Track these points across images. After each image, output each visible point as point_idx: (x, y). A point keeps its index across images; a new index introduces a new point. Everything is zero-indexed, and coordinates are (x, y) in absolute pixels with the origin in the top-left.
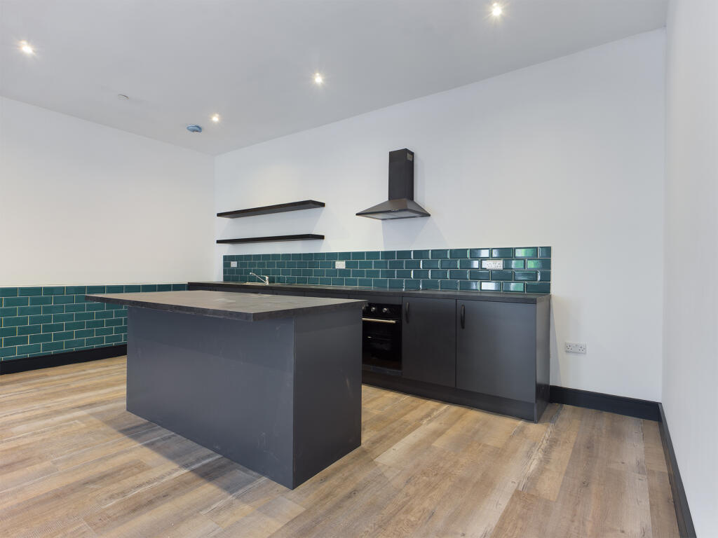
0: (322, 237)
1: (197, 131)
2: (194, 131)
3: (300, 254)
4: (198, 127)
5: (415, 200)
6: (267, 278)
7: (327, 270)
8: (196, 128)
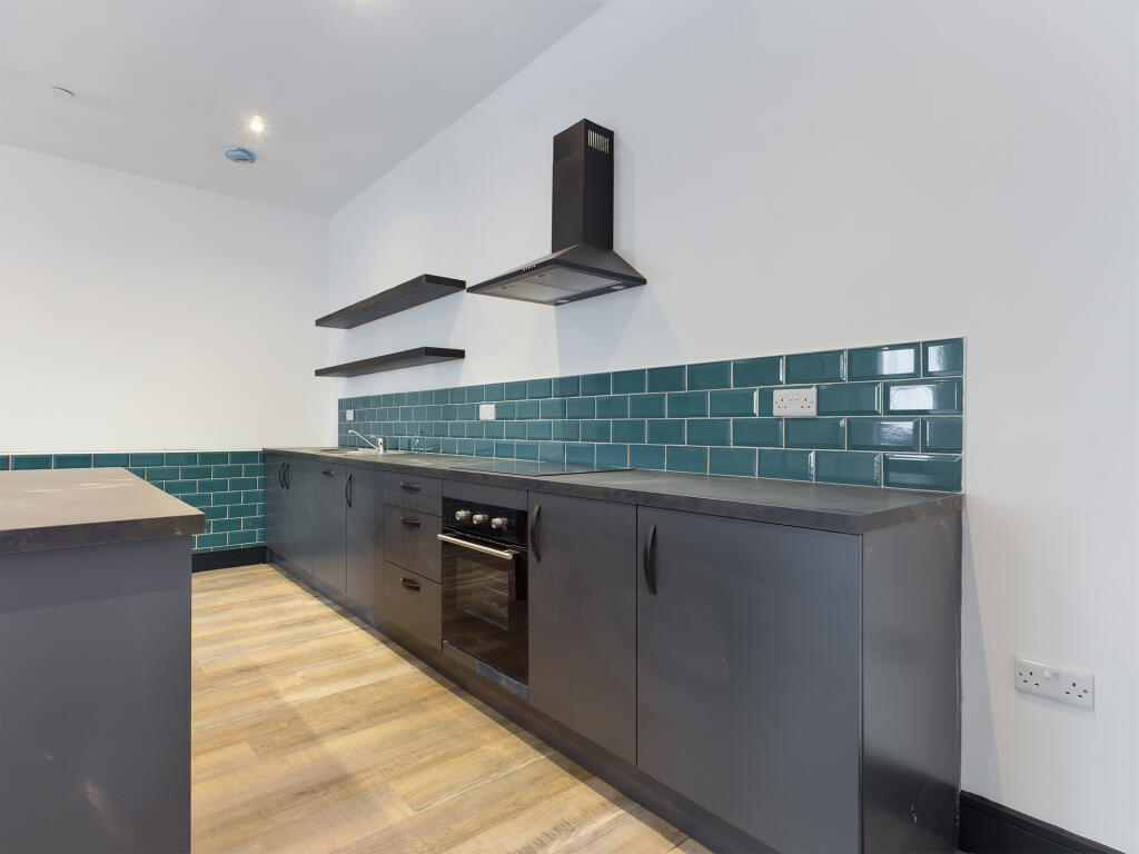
0: (460, 354)
1: (245, 160)
2: (239, 159)
3: (431, 391)
4: (243, 150)
5: (615, 249)
6: (381, 440)
7: (468, 424)
8: (245, 154)
